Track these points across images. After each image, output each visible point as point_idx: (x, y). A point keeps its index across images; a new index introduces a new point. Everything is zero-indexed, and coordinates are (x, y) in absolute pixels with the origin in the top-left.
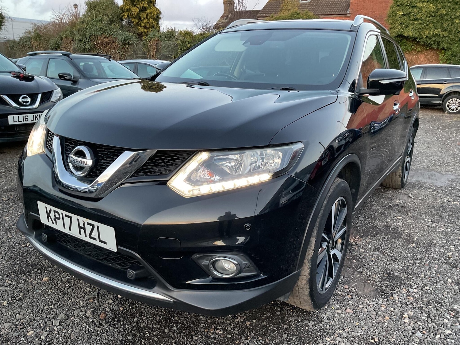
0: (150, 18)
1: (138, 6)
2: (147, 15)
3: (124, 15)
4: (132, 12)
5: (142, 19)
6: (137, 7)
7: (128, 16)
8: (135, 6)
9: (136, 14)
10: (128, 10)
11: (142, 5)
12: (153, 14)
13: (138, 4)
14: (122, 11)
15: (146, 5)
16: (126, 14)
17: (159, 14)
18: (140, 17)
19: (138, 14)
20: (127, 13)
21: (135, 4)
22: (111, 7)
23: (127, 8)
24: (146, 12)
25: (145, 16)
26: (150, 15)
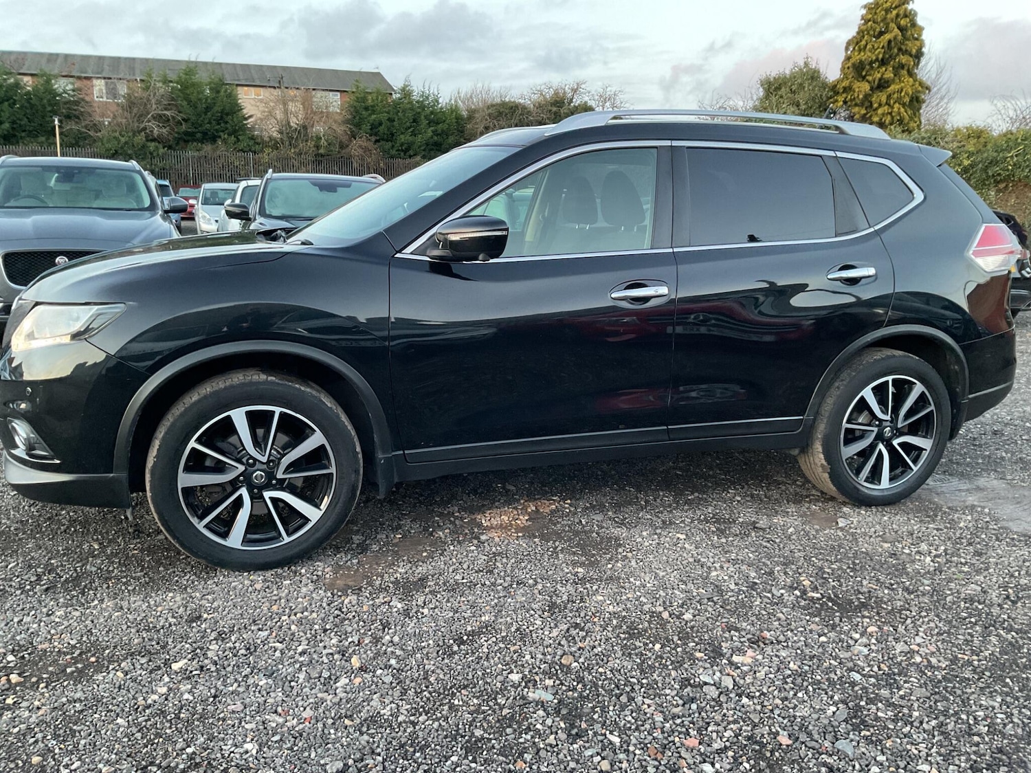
0: (894, 103)
1: (870, 78)
2: (889, 97)
3: (837, 101)
4: (854, 91)
5: (875, 105)
6: (868, 81)
7: (845, 102)
8: (864, 78)
9: (861, 96)
10: (845, 90)
11: (879, 75)
12: (903, 94)
13: (870, 75)
14: (834, 92)
15: (889, 75)
16: (841, 99)
17: (919, 92)
18: (871, 103)
19: (867, 96)
20: (844, 95)
21: (864, 73)
22: (810, 85)
23: (844, 84)
24: (889, 89)
25: (884, 99)
26: (896, 96)
